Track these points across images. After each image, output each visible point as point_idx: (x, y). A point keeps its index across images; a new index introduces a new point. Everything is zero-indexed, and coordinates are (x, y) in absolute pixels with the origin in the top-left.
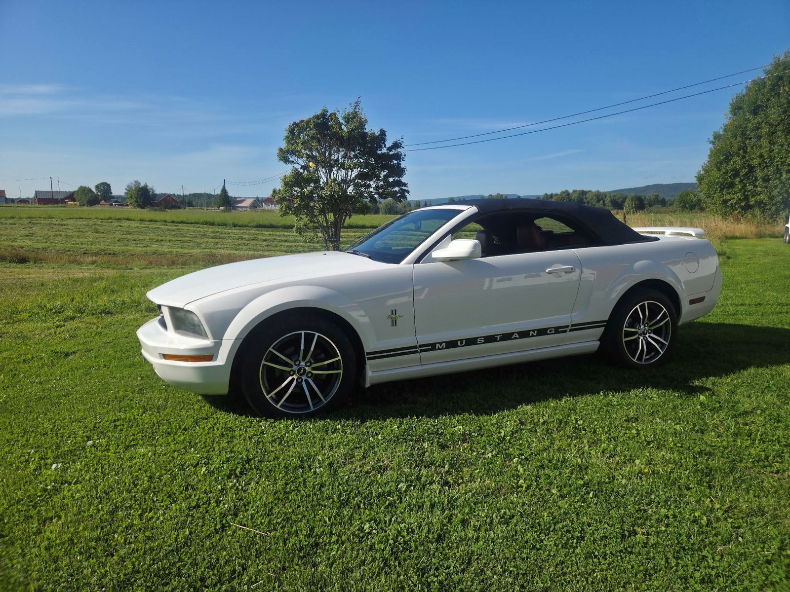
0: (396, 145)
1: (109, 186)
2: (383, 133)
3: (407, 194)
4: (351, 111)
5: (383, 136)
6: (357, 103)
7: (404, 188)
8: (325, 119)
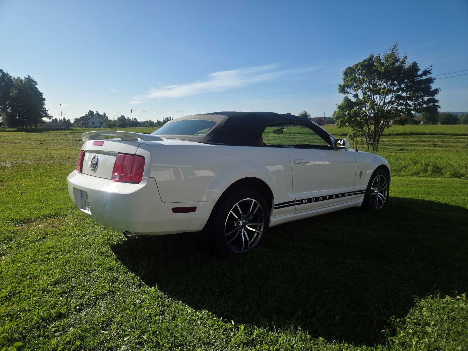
0: (426, 73)
2: (415, 64)
3: (438, 109)
4: (390, 53)
5: (414, 67)
6: (395, 46)
7: (436, 104)
8: (372, 61)
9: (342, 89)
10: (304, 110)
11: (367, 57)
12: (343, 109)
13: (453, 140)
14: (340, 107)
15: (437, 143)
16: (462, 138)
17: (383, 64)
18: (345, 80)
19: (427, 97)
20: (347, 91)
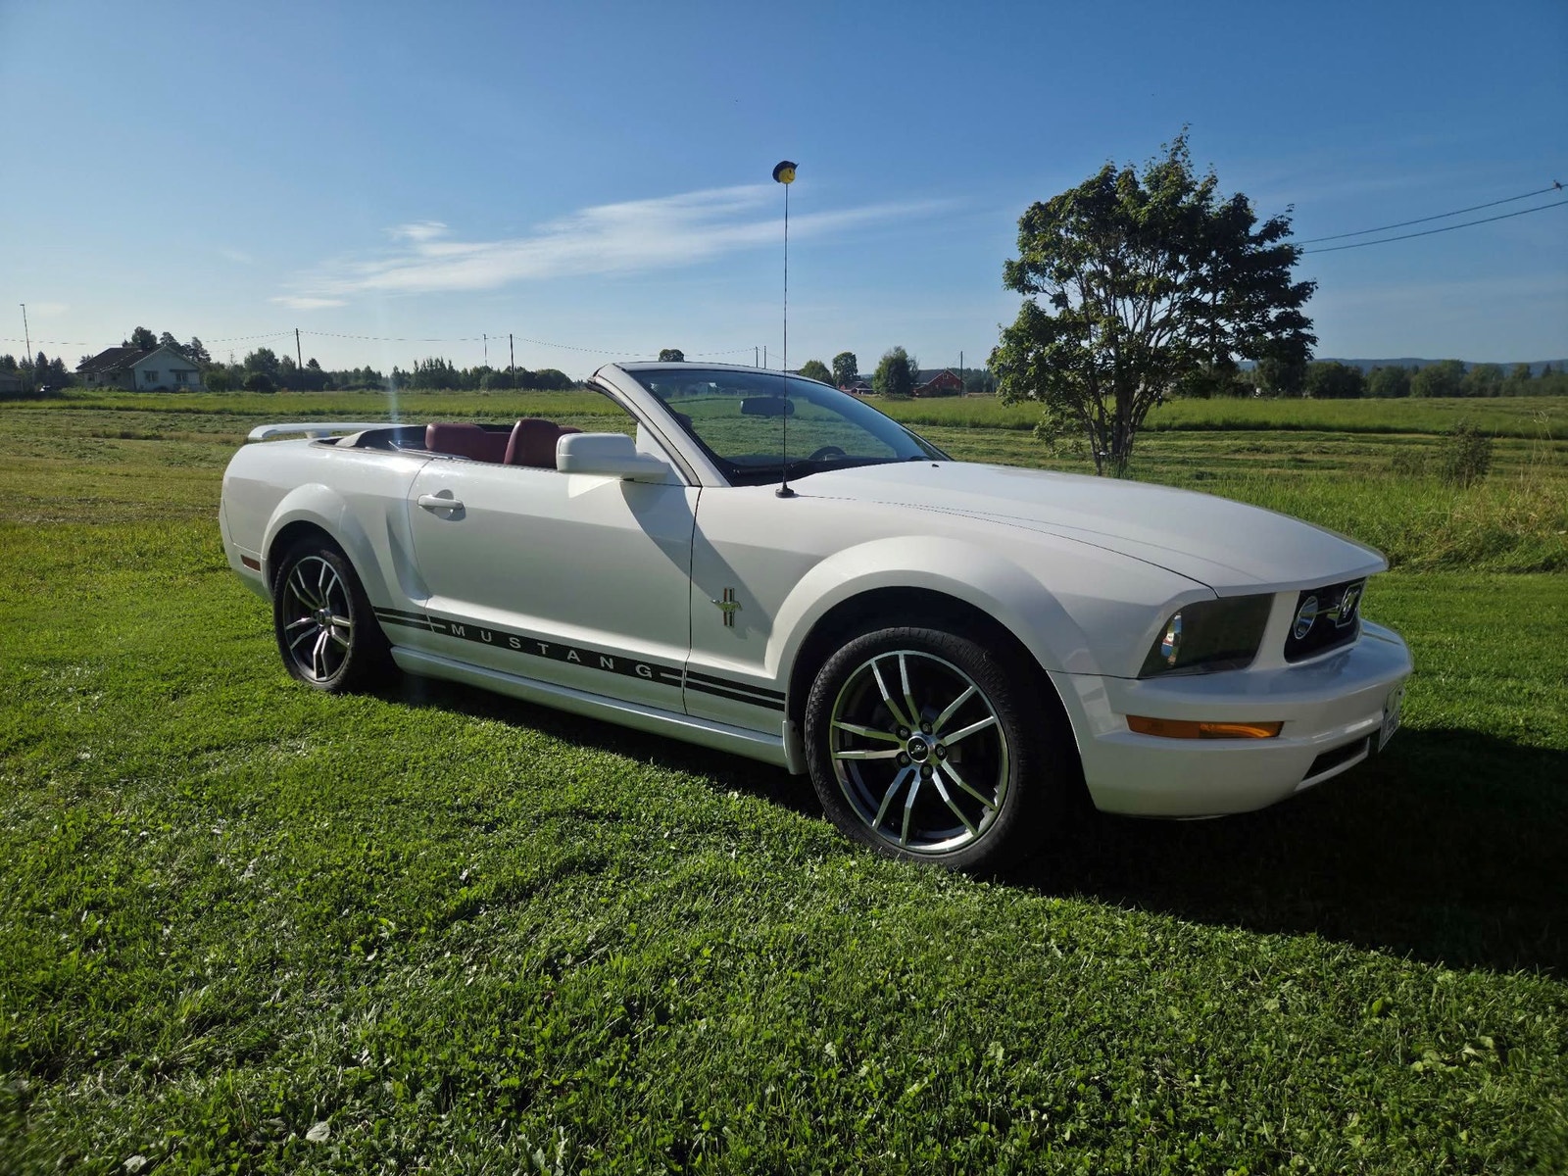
0: (1274, 229)
1: (853, 358)
2: (1240, 201)
3: (1310, 346)
4: (1166, 161)
5: (1239, 212)
6: (1180, 141)
7: (1304, 331)
8: (1109, 187)
9: (1017, 278)
10: (898, 345)
11: (1094, 173)
12: (1020, 342)
13: (1349, 445)
14: (1009, 335)
15: (1305, 457)
16: (1378, 441)
17: (1143, 199)
18: (1025, 245)
19: (1276, 307)
20: (1033, 283)
